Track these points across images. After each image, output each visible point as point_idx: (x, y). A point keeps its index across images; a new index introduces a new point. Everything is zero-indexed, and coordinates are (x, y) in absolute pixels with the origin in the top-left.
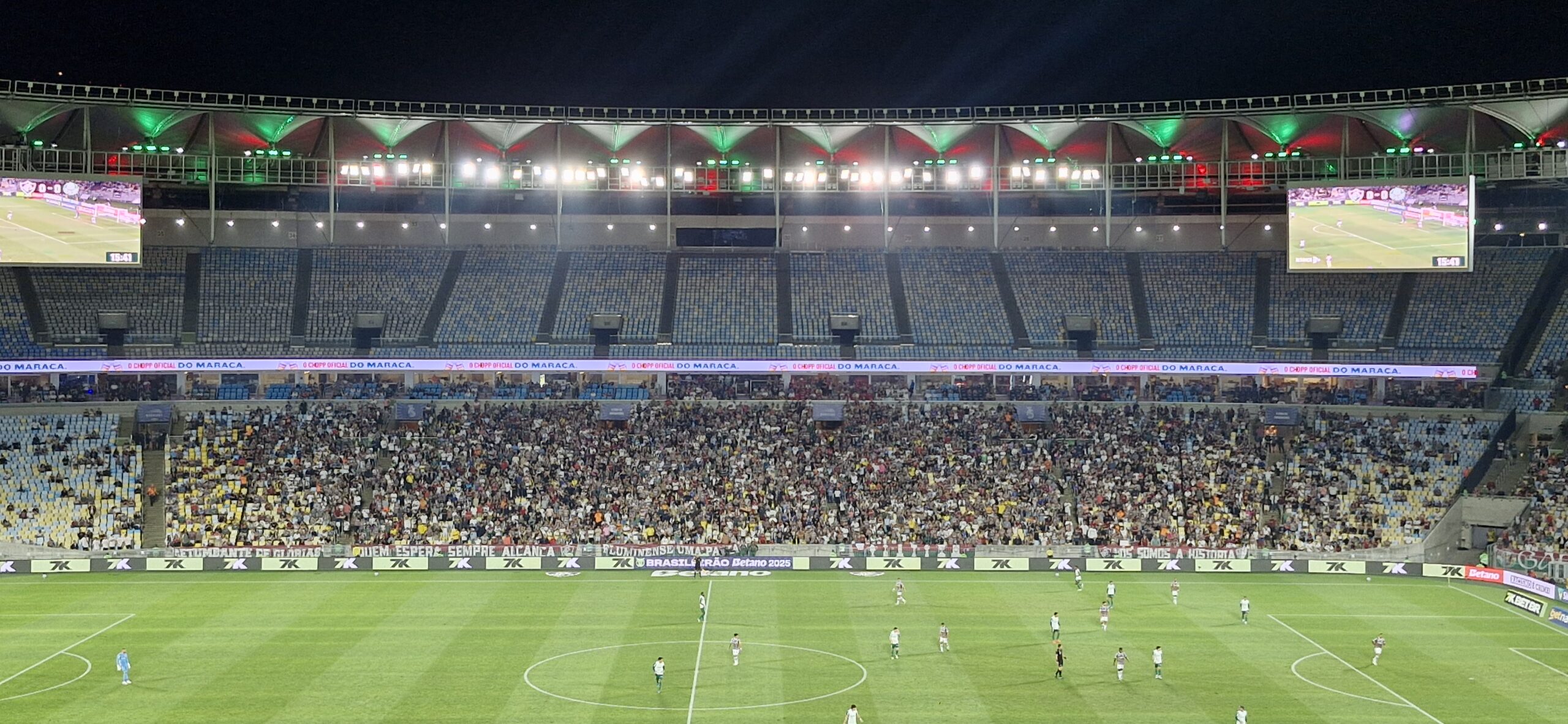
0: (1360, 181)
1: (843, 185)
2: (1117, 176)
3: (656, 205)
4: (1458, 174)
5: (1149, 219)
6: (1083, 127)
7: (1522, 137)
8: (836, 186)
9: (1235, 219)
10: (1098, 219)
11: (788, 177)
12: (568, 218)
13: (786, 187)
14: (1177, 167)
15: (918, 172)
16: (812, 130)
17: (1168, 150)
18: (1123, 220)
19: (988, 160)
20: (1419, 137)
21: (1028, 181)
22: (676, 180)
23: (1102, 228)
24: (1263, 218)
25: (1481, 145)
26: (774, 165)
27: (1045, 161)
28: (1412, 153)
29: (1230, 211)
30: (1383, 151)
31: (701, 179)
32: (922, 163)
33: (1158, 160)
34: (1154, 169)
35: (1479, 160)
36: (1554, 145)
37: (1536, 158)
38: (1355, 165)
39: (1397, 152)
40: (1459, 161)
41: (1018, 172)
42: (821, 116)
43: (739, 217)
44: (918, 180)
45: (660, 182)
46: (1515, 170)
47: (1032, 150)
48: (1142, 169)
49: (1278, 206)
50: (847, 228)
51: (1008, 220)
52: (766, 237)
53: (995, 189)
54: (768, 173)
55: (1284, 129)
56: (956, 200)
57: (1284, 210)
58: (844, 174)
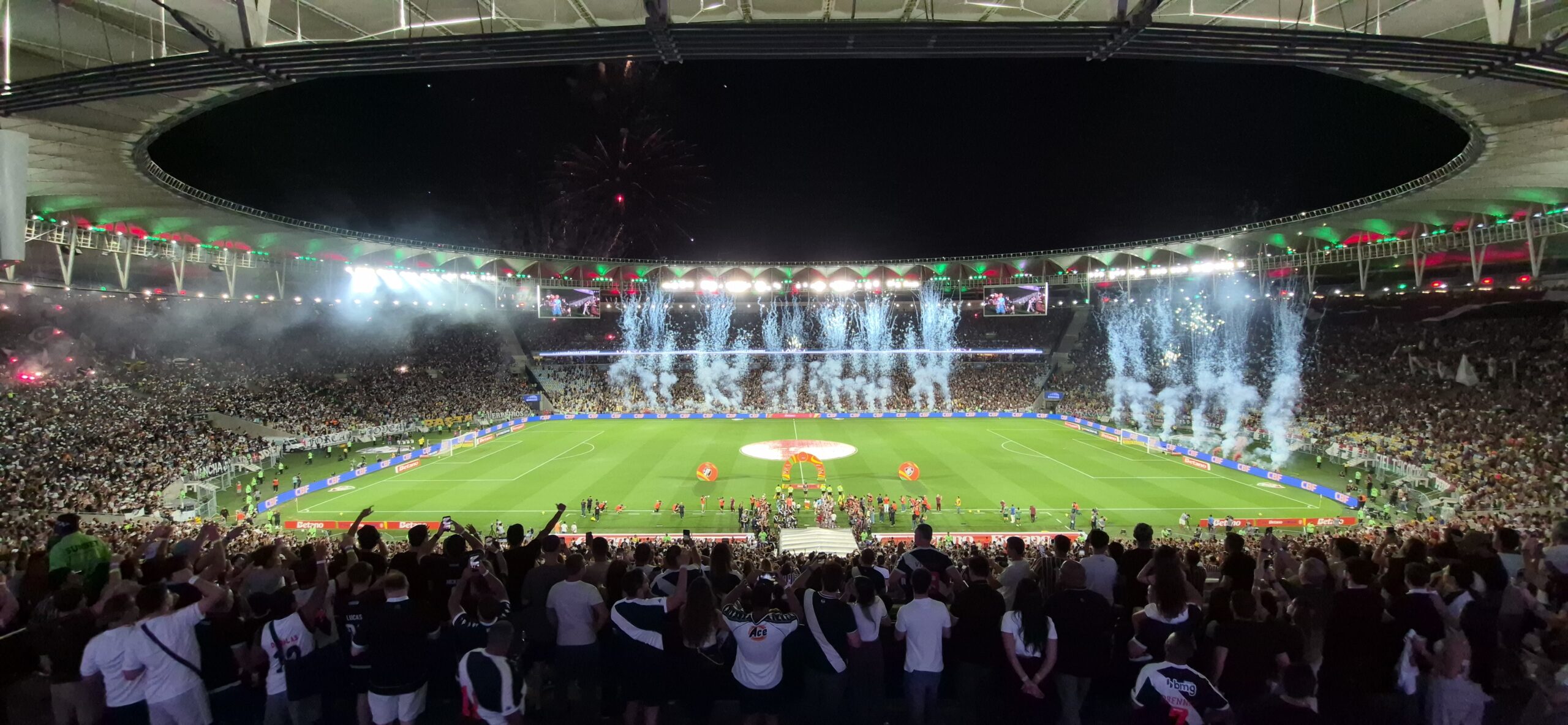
1: (830, 288)
2: (924, 284)
3: (768, 296)
4: (1042, 282)
6: (912, 267)
7: (1061, 270)
11: (812, 286)
12: (738, 302)
13: (811, 289)
15: (856, 284)
16: (822, 269)
17: (941, 275)
19: (881, 279)
20: (1027, 270)
21: (894, 286)
22: (775, 287)
23: (914, 305)
25: (1047, 273)
26: (807, 281)
27: (899, 279)
28: (1024, 275)
30: (1014, 275)
31: (783, 287)
32: (858, 281)
33: (938, 279)
34: (936, 282)
35: (1048, 278)
36: (1073, 272)
37: (1067, 276)
38: (1005, 280)
39: (1020, 275)
40: (1042, 278)
41: (890, 283)
42: (825, 264)
45: (769, 288)
46: (1060, 281)
47: (894, 275)
48: (932, 282)
53: (882, 289)
54: (805, 285)
55: (981, 267)
56: (869, 293)
58: (832, 285)
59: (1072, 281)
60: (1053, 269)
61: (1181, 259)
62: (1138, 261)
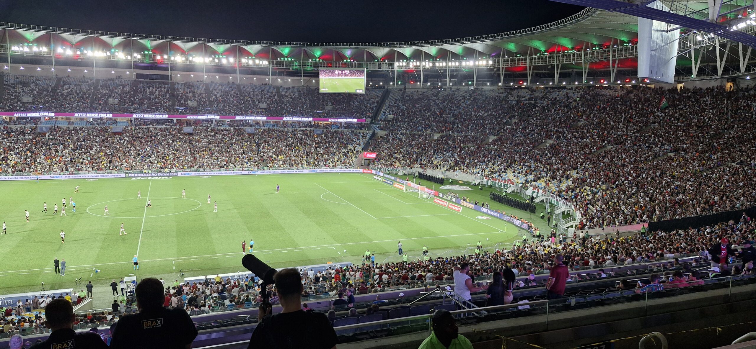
0: (338, 68)
1: (190, 62)
2: (273, 63)
3: (129, 65)
4: (362, 67)
5: (282, 77)
6: (263, 48)
7: (377, 58)
8: (188, 62)
9: (305, 78)
10: (268, 77)
11: (172, 58)
12: (98, 69)
13: (171, 61)
14: (289, 62)
15: (214, 59)
16: (179, 44)
17: (287, 57)
18: (275, 77)
19: (235, 57)
20: (353, 57)
21: (247, 64)
22: (135, 57)
23: (269, 79)
24: (313, 78)
25: (367, 60)
26: (167, 54)
27: (252, 58)
28: (350, 61)
29: (304, 76)
30: (343, 61)
31: (143, 57)
32: (215, 56)
33: (284, 59)
34: (283, 62)
35: (367, 65)
36: (385, 61)
37: (380, 64)
38: (336, 64)
39: (347, 61)
40: (362, 64)
41: (244, 60)
42: (182, 39)
43: (157, 71)
44: (214, 61)
45: (129, 58)
46: (375, 67)
47: (248, 54)
48: (280, 62)
49: (316, 75)
50: (192, 76)
51: (242, 76)
52: (166, 77)
53: (238, 66)
54: (165, 57)
55: (318, 53)
56: (226, 68)
57: (318, 77)
58: (190, 58)
59: (385, 68)
60: (372, 58)
61: (455, 56)
62: (428, 56)
